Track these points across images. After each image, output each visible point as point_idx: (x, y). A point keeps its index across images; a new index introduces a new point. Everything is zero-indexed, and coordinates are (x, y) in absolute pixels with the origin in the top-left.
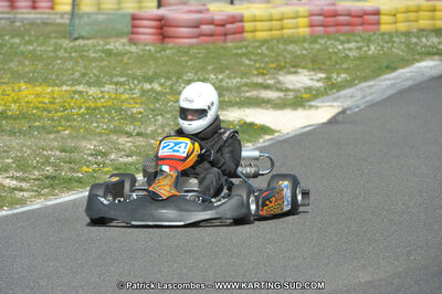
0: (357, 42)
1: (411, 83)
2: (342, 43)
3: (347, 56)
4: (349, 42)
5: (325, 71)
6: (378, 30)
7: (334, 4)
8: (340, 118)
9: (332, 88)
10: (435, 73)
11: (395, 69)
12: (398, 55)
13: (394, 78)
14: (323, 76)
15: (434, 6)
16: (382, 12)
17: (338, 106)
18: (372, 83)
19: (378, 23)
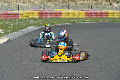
0: (13, 21)
1: (27, 32)
2: (9, 22)
3: (10, 25)
4: (11, 21)
5: (5, 29)
6: (18, 18)
7: (7, 12)
8: (9, 41)
9: (6, 33)
10: (33, 30)
11: (23, 29)
12: (24, 25)
13: (23, 31)
14: (4, 30)
15: (33, 12)
16: (19, 14)
17: (8, 38)
18: (17, 32)
19: (19, 17)
